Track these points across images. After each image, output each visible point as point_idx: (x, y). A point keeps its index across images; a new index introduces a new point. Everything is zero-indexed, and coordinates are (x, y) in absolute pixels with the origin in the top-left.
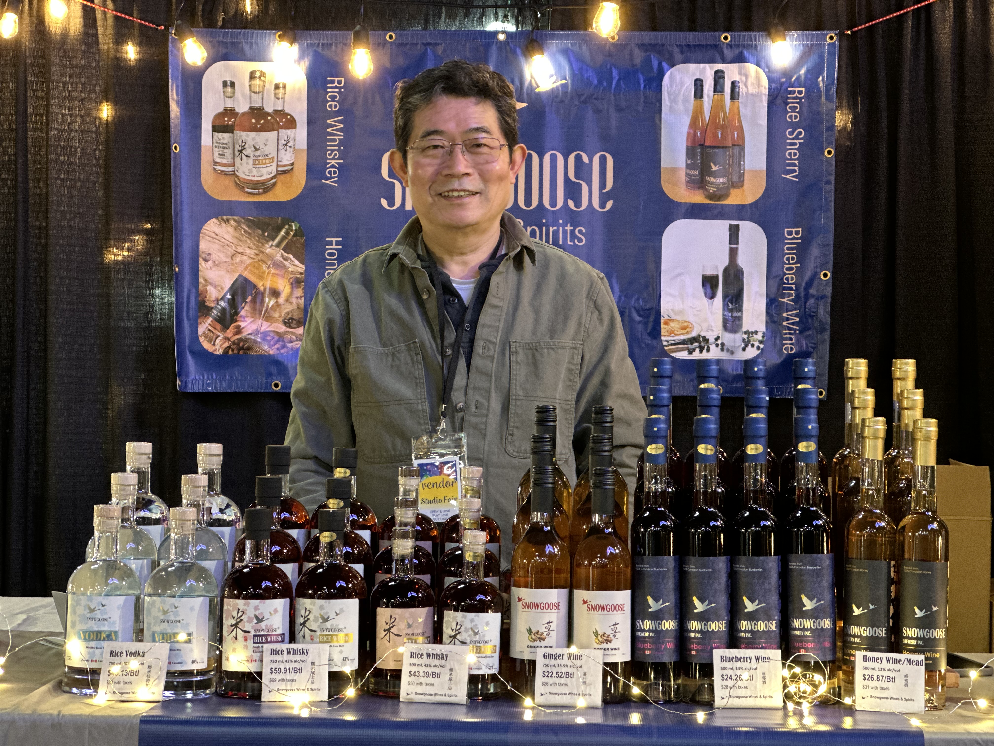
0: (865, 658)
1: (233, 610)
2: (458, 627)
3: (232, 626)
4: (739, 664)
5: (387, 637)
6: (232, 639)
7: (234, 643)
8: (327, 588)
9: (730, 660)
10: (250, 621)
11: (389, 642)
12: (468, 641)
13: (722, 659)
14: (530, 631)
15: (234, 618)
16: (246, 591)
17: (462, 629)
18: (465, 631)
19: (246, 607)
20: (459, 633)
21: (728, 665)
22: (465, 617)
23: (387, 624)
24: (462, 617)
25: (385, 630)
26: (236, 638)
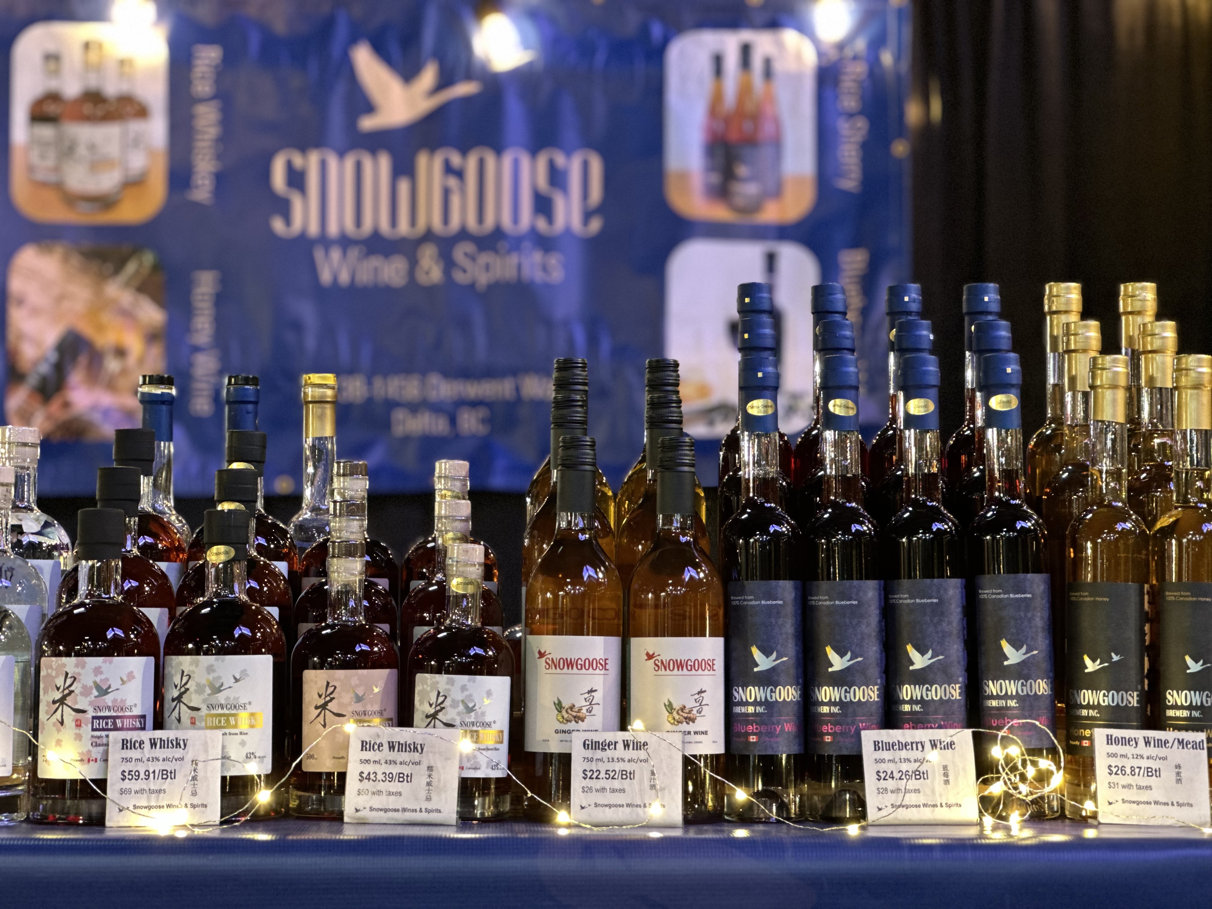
0: (1110, 740)
1: (57, 676)
2: (441, 699)
3: (54, 702)
4: (904, 754)
5: (321, 719)
6: (54, 724)
7: (59, 731)
8: (218, 638)
9: (890, 746)
10: (86, 692)
11: (324, 726)
12: (457, 723)
13: (877, 746)
14: (559, 706)
15: (58, 689)
16: (81, 645)
17: (447, 703)
18: (451, 706)
19: (78, 670)
20: (443, 708)
21: (886, 755)
22: (451, 683)
23: (320, 696)
24: (447, 683)
25: (317, 708)
26: (62, 723)
